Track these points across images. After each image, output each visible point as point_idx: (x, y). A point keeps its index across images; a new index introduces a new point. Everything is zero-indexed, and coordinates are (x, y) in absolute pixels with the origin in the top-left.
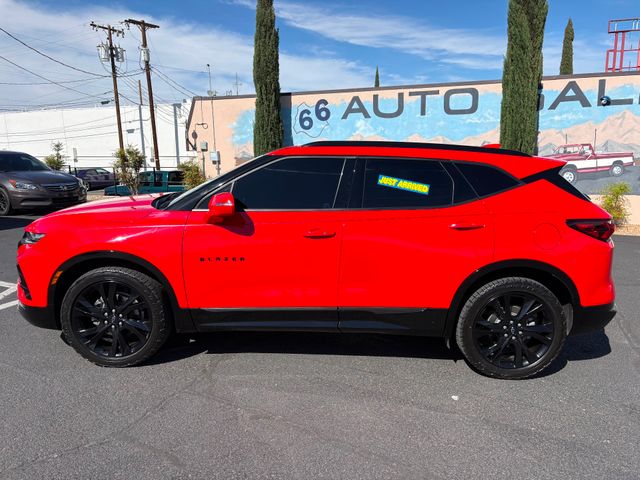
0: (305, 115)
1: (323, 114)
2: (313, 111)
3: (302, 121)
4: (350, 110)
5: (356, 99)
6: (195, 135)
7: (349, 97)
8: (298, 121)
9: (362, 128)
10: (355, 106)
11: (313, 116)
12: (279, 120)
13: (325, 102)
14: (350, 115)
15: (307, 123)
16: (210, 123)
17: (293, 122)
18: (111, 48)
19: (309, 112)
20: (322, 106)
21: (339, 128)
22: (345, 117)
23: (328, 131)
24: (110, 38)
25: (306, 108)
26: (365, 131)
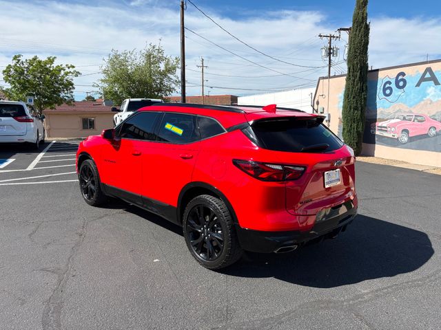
0: (388, 85)
1: (401, 84)
2: (393, 82)
3: (384, 90)
4: (423, 79)
5: (429, 70)
6: (318, 103)
7: (423, 68)
8: (382, 91)
9: (433, 93)
10: (428, 75)
11: (393, 86)
12: (362, 90)
13: (403, 74)
14: (423, 84)
15: (388, 92)
16: (326, 94)
17: (378, 91)
18: (330, 49)
19: (390, 83)
20: (400, 77)
21: (413, 94)
22: (418, 85)
23: (404, 97)
24: (330, 43)
25: (388, 80)
26: (434, 96)
